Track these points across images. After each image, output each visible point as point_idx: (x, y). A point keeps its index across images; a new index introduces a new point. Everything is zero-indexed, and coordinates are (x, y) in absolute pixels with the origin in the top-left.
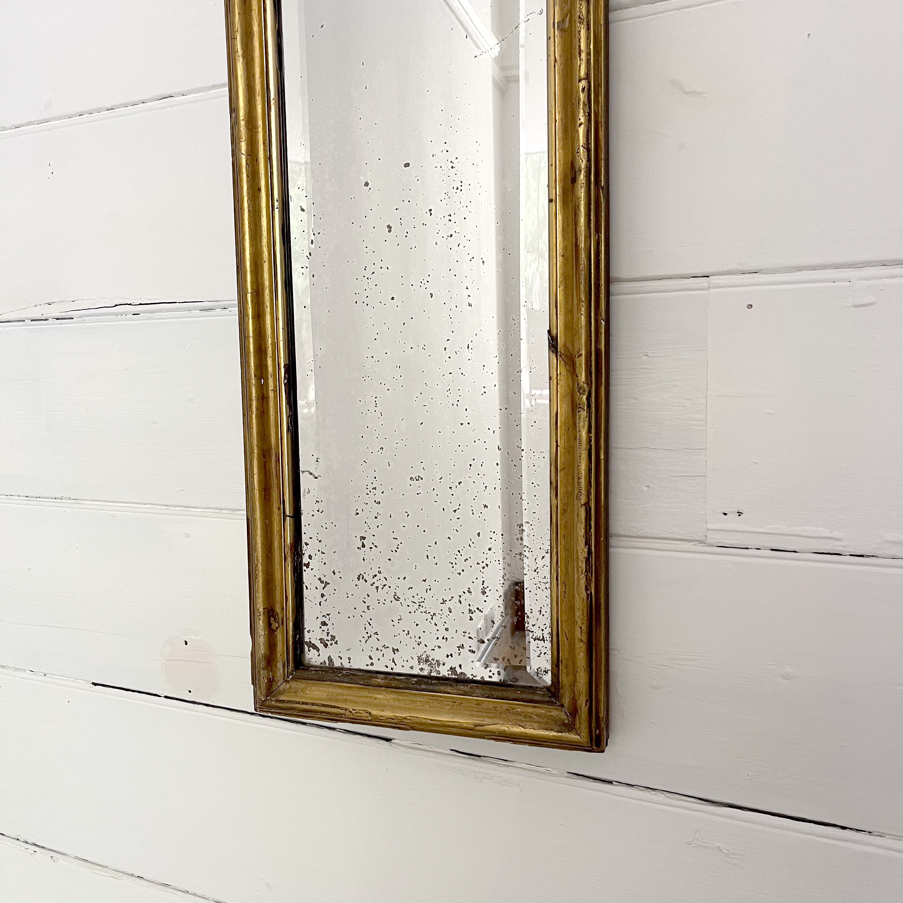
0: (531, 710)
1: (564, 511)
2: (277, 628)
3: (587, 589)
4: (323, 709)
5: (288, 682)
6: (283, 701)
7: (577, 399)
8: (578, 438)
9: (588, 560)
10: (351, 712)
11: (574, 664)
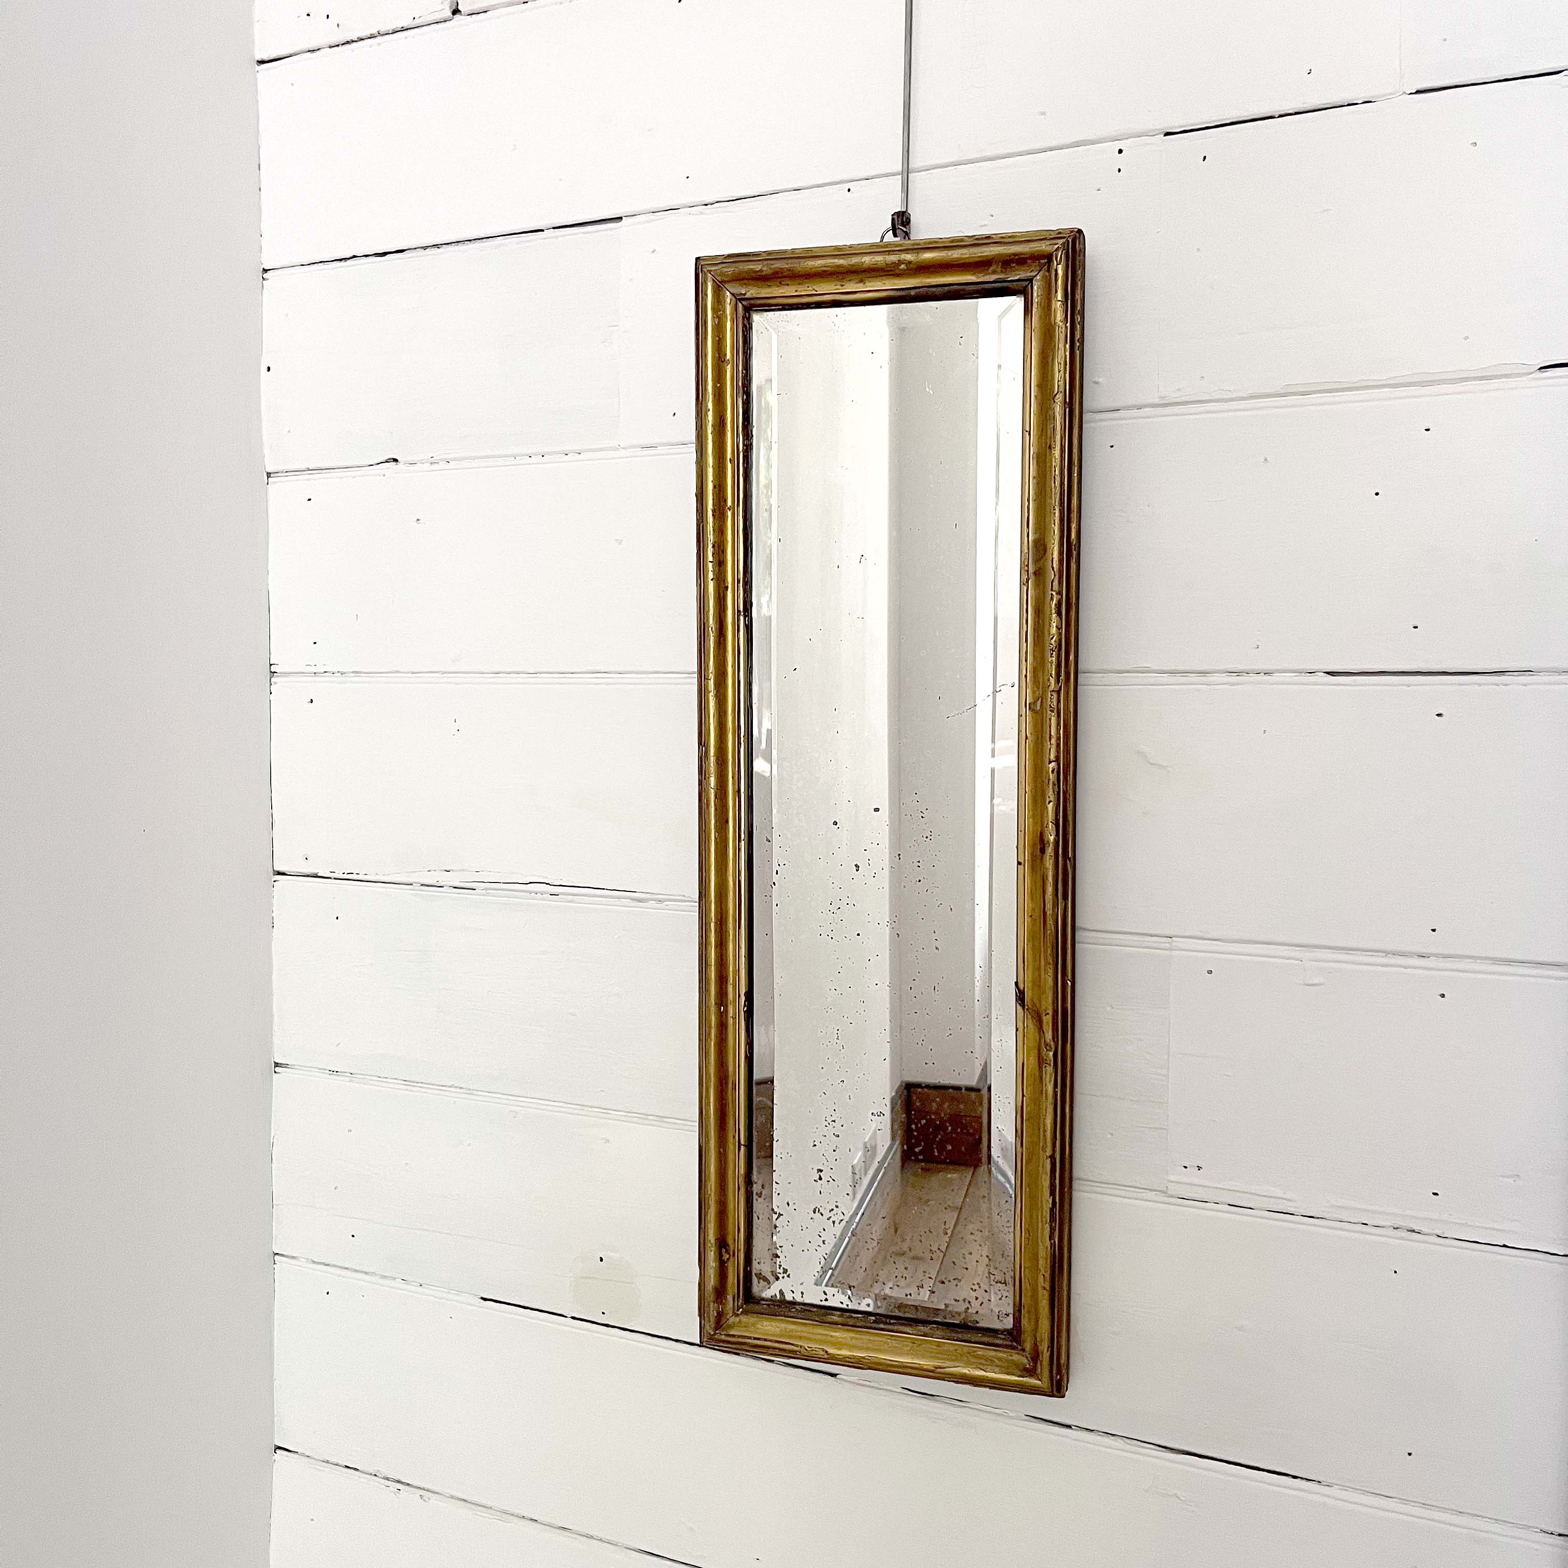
0: (993, 1353)
1: (1029, 1160)
2: (728, 1259)
3: (1050, 1239)
4: (777, 1345)
5: (737, 1315)
6: (734, 1336)
7: (1044, 1055)
8: (1044, 1092)
9: (1052, 1210)
10: (806, 1350)
11: (1036, 1309)
